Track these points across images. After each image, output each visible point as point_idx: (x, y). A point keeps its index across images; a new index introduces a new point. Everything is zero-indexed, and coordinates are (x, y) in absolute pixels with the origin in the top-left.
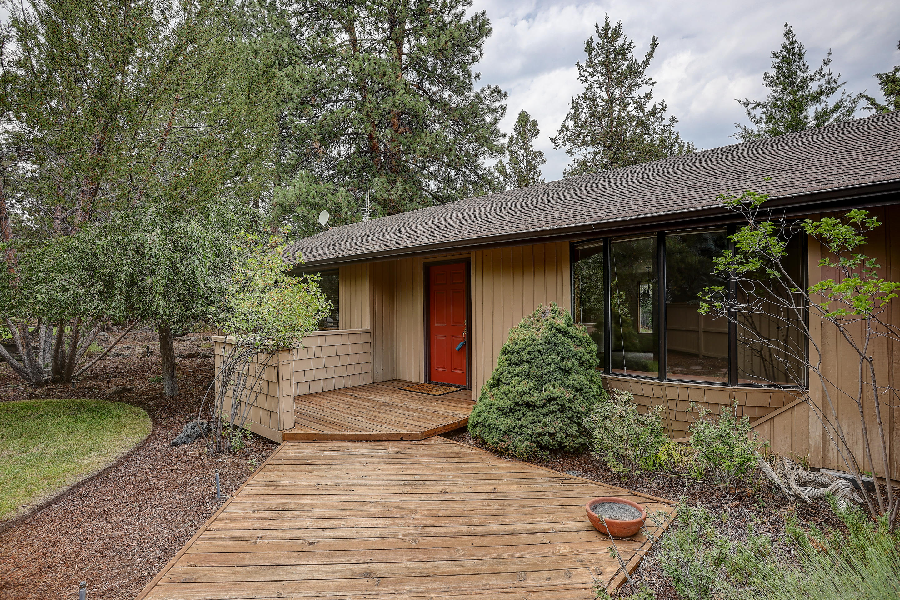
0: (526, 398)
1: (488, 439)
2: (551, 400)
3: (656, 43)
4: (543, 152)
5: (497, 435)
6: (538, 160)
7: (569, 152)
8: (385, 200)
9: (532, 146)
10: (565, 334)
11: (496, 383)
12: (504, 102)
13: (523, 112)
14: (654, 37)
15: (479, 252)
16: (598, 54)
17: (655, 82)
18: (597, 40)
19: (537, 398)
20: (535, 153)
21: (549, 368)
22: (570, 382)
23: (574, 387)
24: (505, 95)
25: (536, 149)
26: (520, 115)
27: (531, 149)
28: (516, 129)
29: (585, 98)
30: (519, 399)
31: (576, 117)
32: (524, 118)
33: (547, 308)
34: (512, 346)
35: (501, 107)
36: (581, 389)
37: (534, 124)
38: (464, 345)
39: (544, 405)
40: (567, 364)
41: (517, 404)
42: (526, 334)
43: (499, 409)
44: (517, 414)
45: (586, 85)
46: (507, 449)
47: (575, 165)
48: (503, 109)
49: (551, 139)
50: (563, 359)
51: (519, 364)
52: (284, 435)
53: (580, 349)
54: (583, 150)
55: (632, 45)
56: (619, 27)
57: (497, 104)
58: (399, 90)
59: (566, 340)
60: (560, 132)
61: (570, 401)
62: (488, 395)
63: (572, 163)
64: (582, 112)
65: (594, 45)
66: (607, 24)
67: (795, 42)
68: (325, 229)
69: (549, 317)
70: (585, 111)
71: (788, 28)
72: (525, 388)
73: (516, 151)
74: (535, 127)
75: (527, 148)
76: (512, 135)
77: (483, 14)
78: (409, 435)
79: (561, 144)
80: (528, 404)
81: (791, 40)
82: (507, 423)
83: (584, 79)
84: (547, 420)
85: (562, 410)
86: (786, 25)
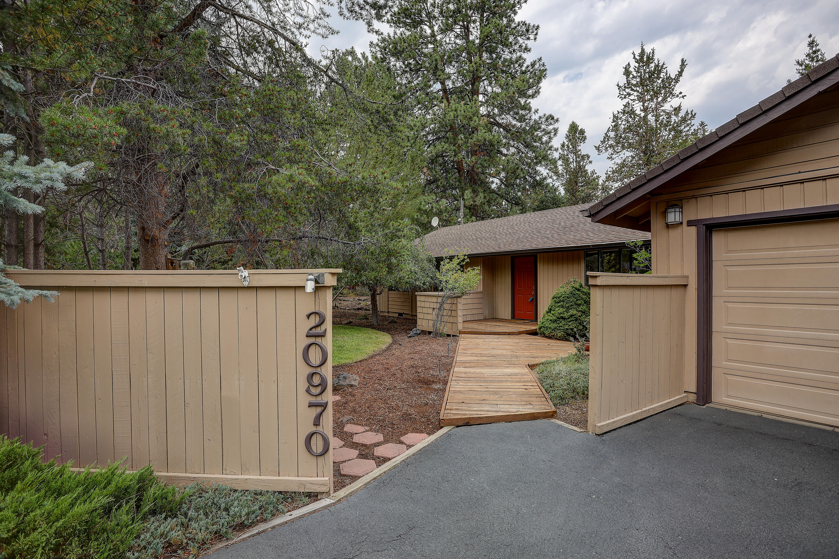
0: (561, 315)
1: (547, 333)
2: (572, 316)
3: (685, 63)
4: (589, 155)
5: (550, 330)
6: (585, 161)
7: (610, 158)
8: (471, 205)
9: (580, 150)
10: (578, 290)
11: (550, 310)
12: (556, 126)
13: (573, 123)
14: (683, 59)
15: (542, 254)
16: (634, 77)
17: (685, 96)
18: (634, 64)
19: (566, 315)
20: (583, 157)
21: (571, 304)
22: (580, 309)
23: (581, 311)
24: (557, 120)
25: (583, 153)
26: (571, 125)
27: (580, 153)
28: (567, 137)
29: (624, 112)
30: (559, 316)
31: (616, 128)
32: (573, 128)
33: (572, 280)
34: (556, 295)
35: (554, 129)
36: (584, 312)
37: (582, 132)
38: (533, 299)
39: (569, 318)
40: (579, 302)
41: (558, 318)
42: (562, 290)
43: (550, 320)
44: (558, 322)
45: (625, 101)
46: (554, 336)
47: (615, 167)
48: (556, 130)
49: (596, 147)
50: (577, 300)
51: (560, 302)
52: (460, 331)
53: (585, 296)
54: (622, 156)
55: (664, 66)
56: (653, 52)
57: (551, 127)
58: (481, 130)
59: (579, 293)
60: (603, 142)
61: (579, 316)
62: (546, 316)
63: (612, 166)
64: (621, 124)
65: (631, 69)
66: (643, 50)
67: (819, 50)
68: (436, 228)
69: (572, 283)
70: (624, 123)
71: (812, 38)
72: (562, 311)
73: (567, 155)
74: (583, 134)
75: (576, 152)
76: (564, 142)
77: (540, 59)
78: (512, 332)
79: (604, 151)
80: (562, 318)
81: (814, 49)
82: (553, 325)
83: (623, 96)
84: (570, 323)
85: (576, 320)
86: (810, 36)
